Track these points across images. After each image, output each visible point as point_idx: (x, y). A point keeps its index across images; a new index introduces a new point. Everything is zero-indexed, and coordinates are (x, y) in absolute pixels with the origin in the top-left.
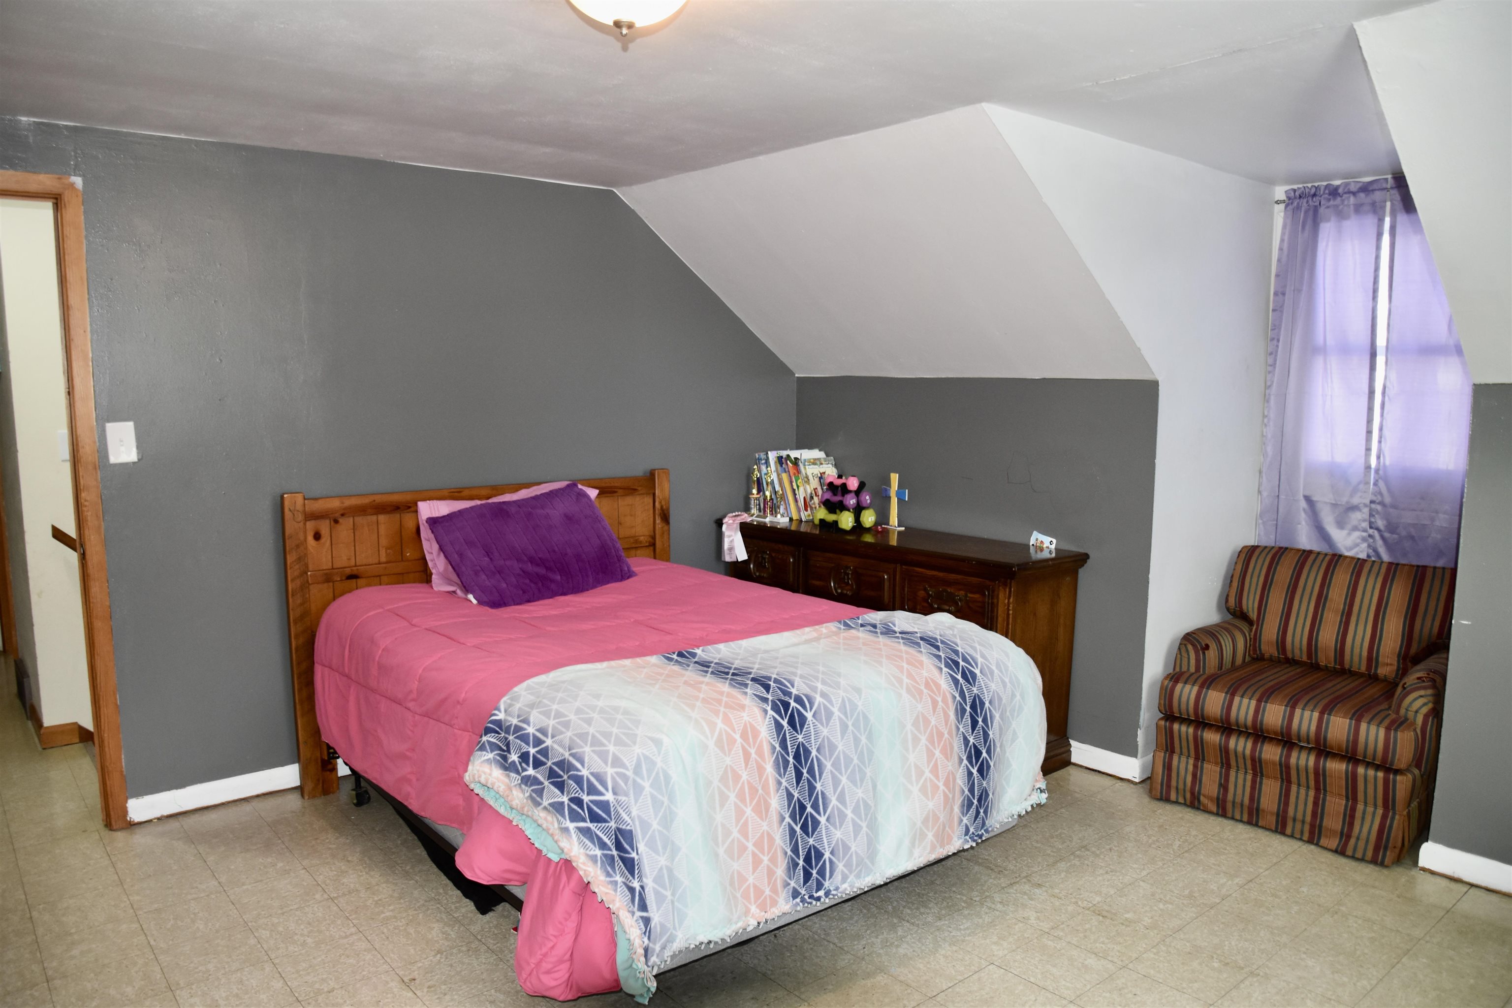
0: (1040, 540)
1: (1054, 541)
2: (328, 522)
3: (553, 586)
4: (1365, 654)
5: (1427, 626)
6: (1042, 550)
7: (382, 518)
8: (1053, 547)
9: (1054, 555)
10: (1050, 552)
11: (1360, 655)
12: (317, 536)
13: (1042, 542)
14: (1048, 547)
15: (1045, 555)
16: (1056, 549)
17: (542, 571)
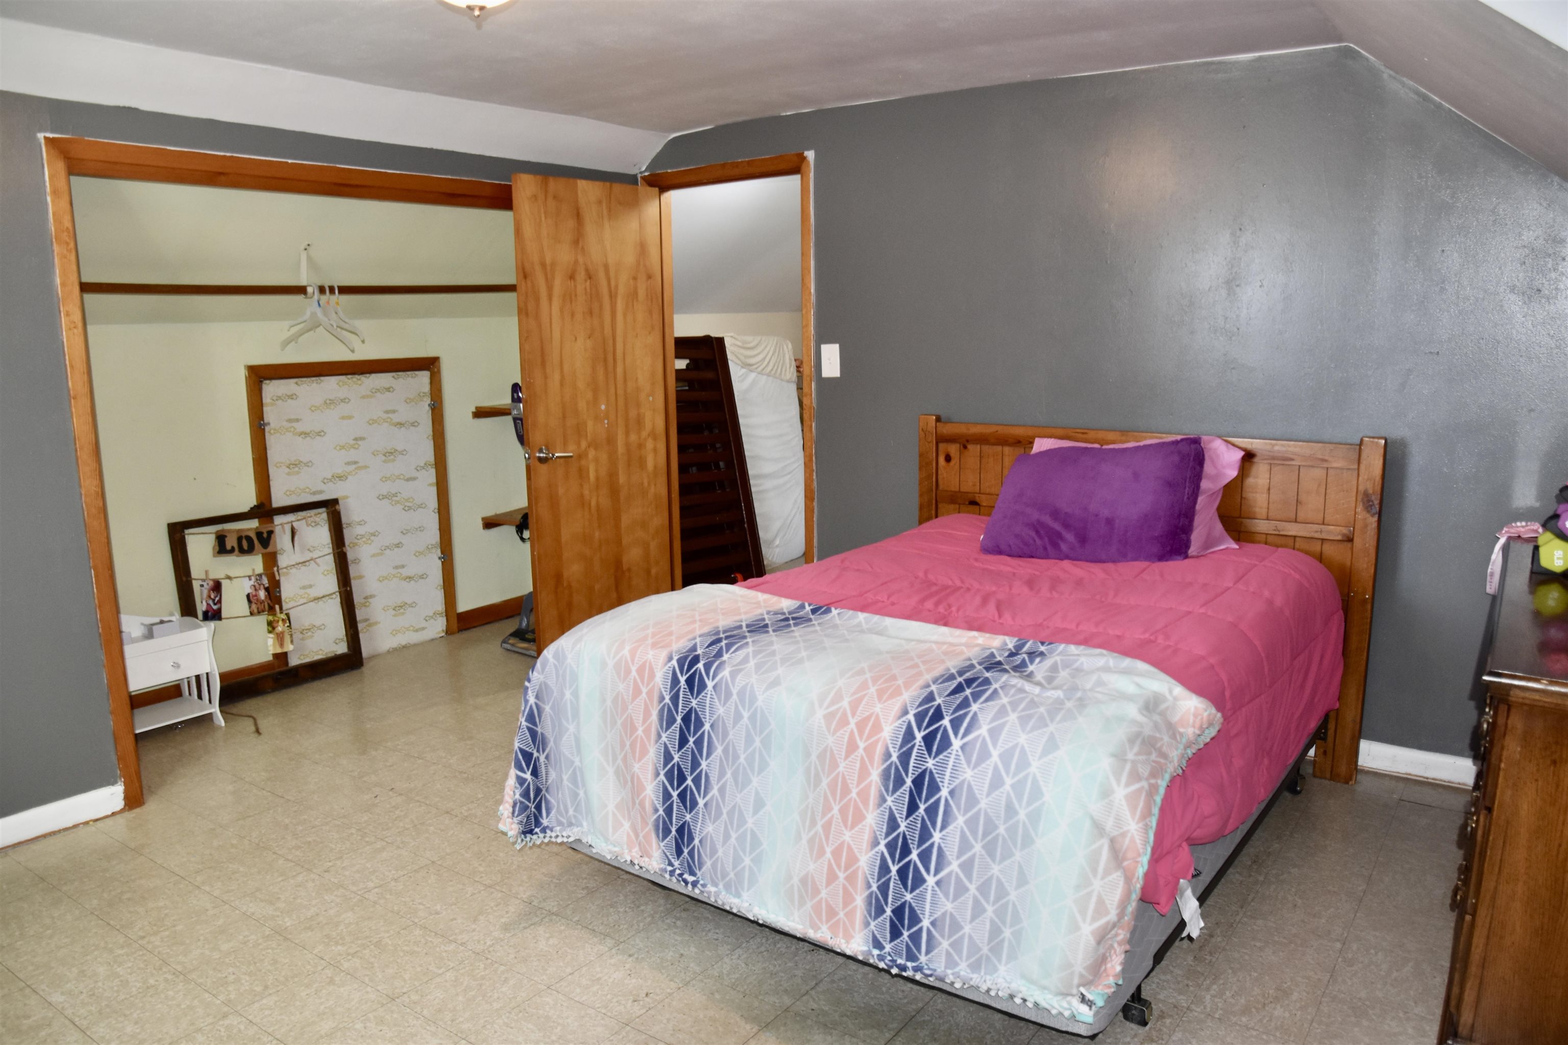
2: (958, 445)
3: (1064, 547)
7: (1007, 450)
12: (948, 459)
17: (1057, 526)
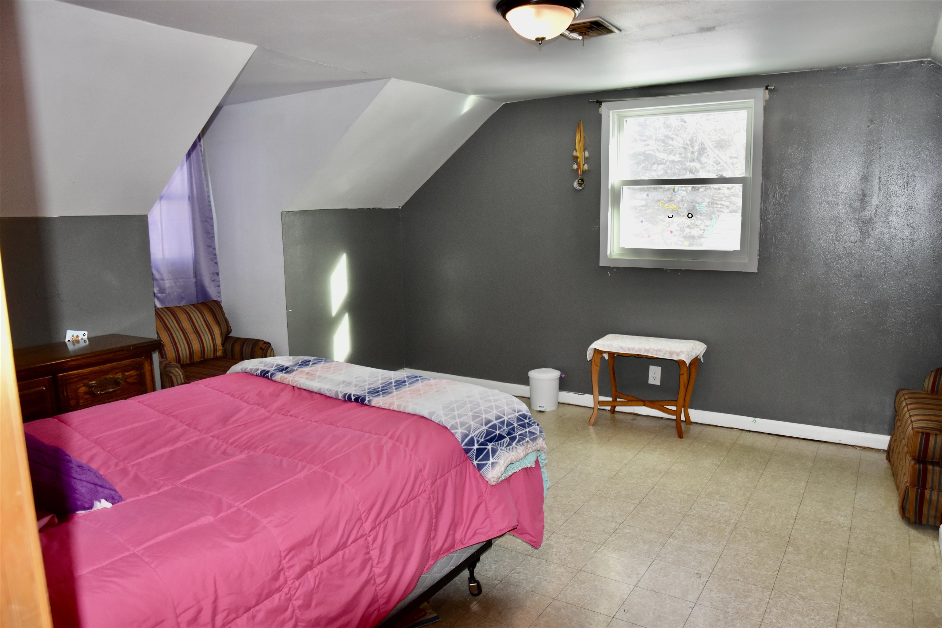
0: (75, 335)
1: (86, 333)
4: (212, 348)
5: (224, 329)
6: (78, 342)
8: (86, 337)
9: (87, 343)
10: (85, 341)
11: (211, 350)
13: (77, 336)
14: (82, 339)
15: (82, 344)
16: (88, 338)
